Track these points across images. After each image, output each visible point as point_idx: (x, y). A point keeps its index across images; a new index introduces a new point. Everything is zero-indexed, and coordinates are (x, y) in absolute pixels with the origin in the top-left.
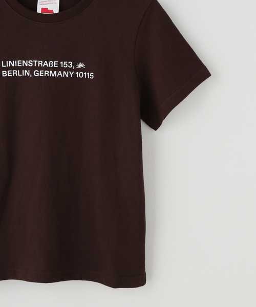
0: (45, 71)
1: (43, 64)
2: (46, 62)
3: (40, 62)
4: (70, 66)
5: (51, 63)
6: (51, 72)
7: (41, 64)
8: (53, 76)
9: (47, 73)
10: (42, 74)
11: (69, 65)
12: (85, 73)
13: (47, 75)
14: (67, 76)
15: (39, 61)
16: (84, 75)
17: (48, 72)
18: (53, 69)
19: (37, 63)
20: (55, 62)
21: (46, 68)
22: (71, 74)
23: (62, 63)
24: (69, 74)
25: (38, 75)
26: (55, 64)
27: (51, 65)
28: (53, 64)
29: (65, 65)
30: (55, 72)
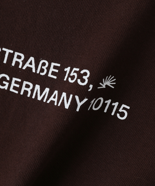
0: (25, 83)
1: (24, 62)
2: (32, 59)
3: (19, 57)
4: (83, 81)
5: (44, 64)
6: (38, 87)
7: (20, 61)
8: (40, 98)
9: (27, 88)
10: (15, 88)
11: (80, 76)
12: (109, 102)
13: (26, 92)
14: (67, 106)
15: (16, 54)
16: (104, 105)
17: (31, 85)
18: (44, 82)
19: (11, 56)
20: (53, 64)
21: (27, 75)
22: (80, 104)
23: (68, 69)
24: (74, 103)
25: (6, 87)
26: (52, 69)
27: (42, 70)
28: (48, 69)
29: (73, 78)
30: (47, 90)
